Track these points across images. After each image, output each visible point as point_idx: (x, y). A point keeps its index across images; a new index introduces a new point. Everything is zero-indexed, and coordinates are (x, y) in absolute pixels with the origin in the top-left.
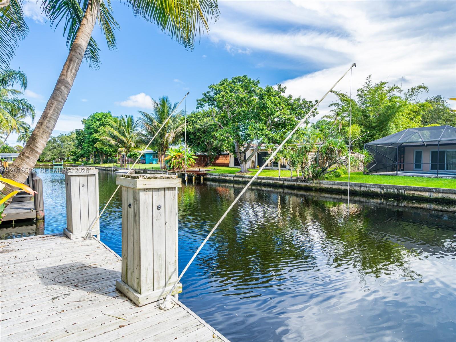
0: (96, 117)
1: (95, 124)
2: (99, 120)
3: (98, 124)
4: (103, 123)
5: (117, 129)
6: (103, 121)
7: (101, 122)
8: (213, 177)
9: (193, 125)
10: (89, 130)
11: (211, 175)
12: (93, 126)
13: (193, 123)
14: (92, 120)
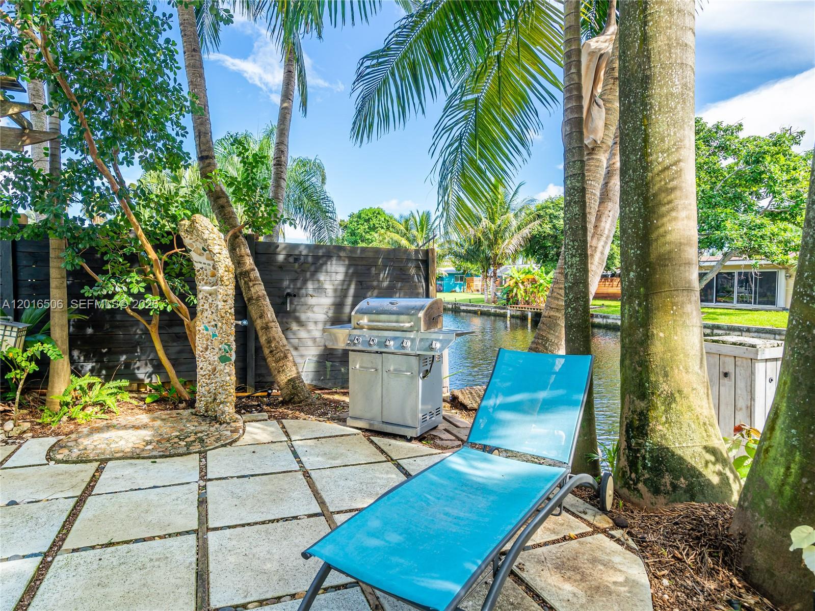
0: (363, 215)
1: (362, 227)
2: (368, 221)
3: (367, 227)
4: (374, 224)
5: (404, 235)
6: (374, 221)
7: (371, 223)
8: (610, 321)
9: (551, 222)
10: (354, 237)
11: (604, 317)
12: (359, 231)
13: (550, 218)
14: (357, 221)
